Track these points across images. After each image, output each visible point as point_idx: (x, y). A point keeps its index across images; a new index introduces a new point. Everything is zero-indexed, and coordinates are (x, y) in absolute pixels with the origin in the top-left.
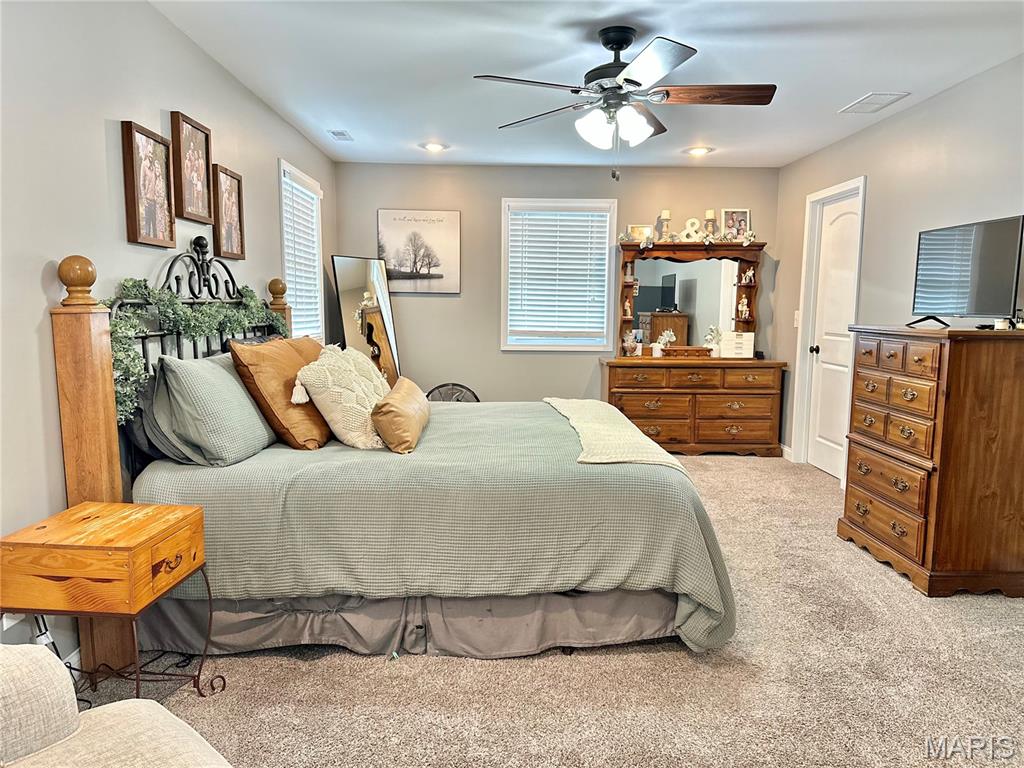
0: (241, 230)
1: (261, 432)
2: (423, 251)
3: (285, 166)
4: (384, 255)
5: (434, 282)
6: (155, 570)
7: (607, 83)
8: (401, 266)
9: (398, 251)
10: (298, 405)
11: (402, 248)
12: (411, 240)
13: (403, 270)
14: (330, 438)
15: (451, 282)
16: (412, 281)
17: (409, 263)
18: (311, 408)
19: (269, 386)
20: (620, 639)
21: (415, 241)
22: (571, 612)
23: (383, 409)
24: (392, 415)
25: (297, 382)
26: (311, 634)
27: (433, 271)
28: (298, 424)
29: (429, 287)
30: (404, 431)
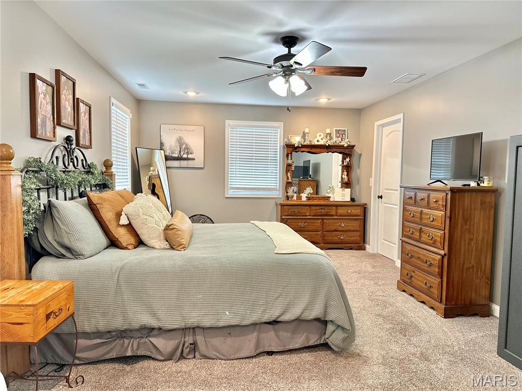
0: (90, 133)
1: (103, 240)
2: (184, 146)
3: (113, 100)
4: (164, 147)
5: (190, 162)
6: (48, 317)
7: (285, 63)
8: (173, 153)
9: (171, 146)
10: (123, 225)
11: (173, 144)
12: (178, 140)
13: (174, 155)
14: (140, 243)
15: (199, 162)
16: (179, 161)
17: (177, 152)
18: (130, 227)
19: (108, 215)
20: (297, 346)
21: (180, 141)
22: (272, 333)
23: (170, 227)
24: (175, 230)
25: (123, 213)
26: (132, 350)
27: (190, 156)
28: (123, 235)
29: (188, 164)
30: (182, 239)
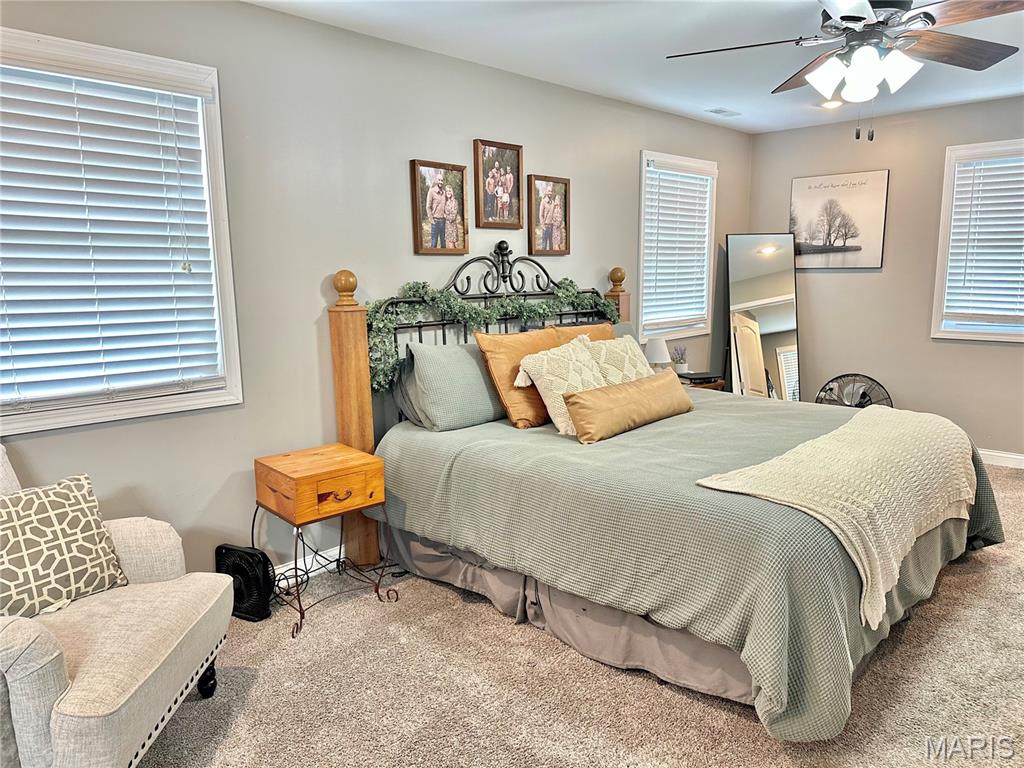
2: (839, 220)
3: (648, 155)
4: (795, 228)
5: (850, 256)
6: (322, 498)
8: (812, 239)
9: (810, 224)
10: (519, 388)
11: (815, 220)
12: (826, 209)
13: (815, 243)
15: (870, 255)
16: (824, 255)
17: (823, 236)
20: (703, 689)
21: (831, 211)
22: (654, 639)
25: (521, 369)
26: (465, 579)
27: (850, 242)
29: (844, 260)
